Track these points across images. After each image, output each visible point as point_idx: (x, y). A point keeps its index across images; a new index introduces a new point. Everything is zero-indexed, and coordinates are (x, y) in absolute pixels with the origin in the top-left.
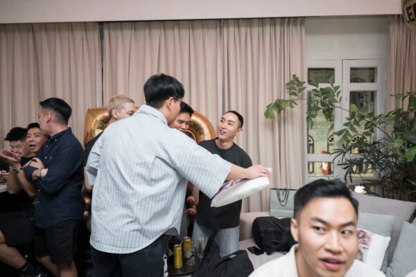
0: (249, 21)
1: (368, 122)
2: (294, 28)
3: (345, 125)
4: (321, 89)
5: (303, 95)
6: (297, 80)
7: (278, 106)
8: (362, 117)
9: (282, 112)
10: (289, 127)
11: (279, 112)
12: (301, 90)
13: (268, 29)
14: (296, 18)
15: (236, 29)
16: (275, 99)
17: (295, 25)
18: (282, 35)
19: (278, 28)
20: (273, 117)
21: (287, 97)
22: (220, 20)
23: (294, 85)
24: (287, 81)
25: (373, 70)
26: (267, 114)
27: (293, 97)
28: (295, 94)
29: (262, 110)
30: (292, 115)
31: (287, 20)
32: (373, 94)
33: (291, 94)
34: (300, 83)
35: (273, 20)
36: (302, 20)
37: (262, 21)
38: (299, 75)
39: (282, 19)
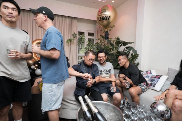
0: (62, 16)
2: (74, 20)
3: (87, 46)
4: (81, 37)
5: (76, 38)
7: (70, 40)
8: (90, 44)
10: (73, 46)
11: (70, 42)
12: (76, 36)
13: (67, 19)
14: (74, 18)
15: (58, 18)
16: (69, 38)
18: (71, 21)
19: (70, 19)
20: (68, 43)
21: (73, 38)
23: (74, 35)
24: (72, 34)
25: (93, 34)
26: (67, 42)
27: (74, 38)
29: (66, 41)
30: (74, 42)
32: (93, 39)
33: (74, 37)
34: (76, 35)
35: (69, 17)
36: (76, 18)
37: (65, 17)
38: (75, 33)
39: (71, 17)
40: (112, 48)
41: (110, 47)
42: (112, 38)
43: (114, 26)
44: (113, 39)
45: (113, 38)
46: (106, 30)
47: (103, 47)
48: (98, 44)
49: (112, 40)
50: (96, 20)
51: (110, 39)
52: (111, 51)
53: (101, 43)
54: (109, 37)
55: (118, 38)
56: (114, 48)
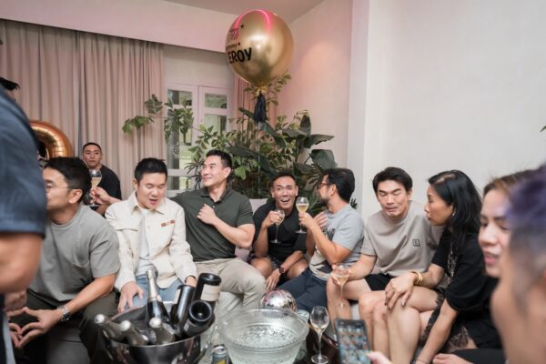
1: (214, 141)
2: (153, 50)
3: (197, 142)
4: (175, 110)
5: (161, 114)
6: (156, 100)
7: (138, 121)
8: (210, 136)
9: (142, 128)
10: (148, 140)
11: (139, 126)
12: (160, 109)
13: (127, 48)
15: (94, 42)
16: (135, 115)
17: (155, 48)
19: (138, 48)
20: (131, 131)
21: (146, 114)
22: (76, 31)
23: (153, 104)
24: (146, 99)
26: (125, 129)
27: (152, 115)
28: (154, 113)
29: (122, 124)
30: (151, 129)
31: (145, 44)
33: (151, 112)
34: (158, 103)
35: (132, 41)
36: (161, 45)
37: (121, 40)
38: (157, 96)
39: (142, 42)
40: (283, 152)
41: (277, 149)
42: (285, 117)
43: (288, 77)
44: (290, 120)
46: (259, 90)
48: (240, 133)
49: (285, 122)
50: (223, 50)
51: (279, 118)
52: (280, 160)
53: (250, 133)
55: (305, 116)
56: (288, 152)
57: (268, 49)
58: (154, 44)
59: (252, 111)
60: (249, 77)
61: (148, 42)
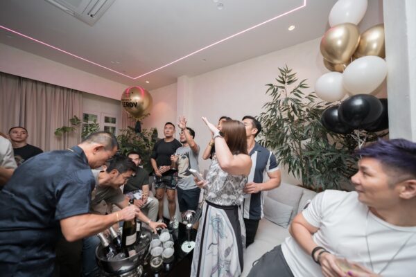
0: (45, 84)
5: (79, 126)
6: (77, 118)
7: (64, 129)
9: (67, 132)
10: (70, 139)
11: (65, 133)
12: (79, 123)
13: (58, 91)
15: (34, 84)
16: (62, 126)
17: (77, 93)
19: (65, 92)
20: (60, 135)
21: (70, 126)
22: (20, 77)
24: (70, 118)
25: (114, 119)
26: (56, 133)
28: (75, 125)
29: (53, 130)
30: (73, 134)
31: (71, 90)
32: (114, 128)
33: (72, 124)
34: (78, 120)
35: (62, 88)
36: (81, 92)
37: (54, 86)
38: (77, 116)
39: (68, 89)
41: (144, 143)
43: (149, 114)
44: (149, 131)
45: (147, 129)
46: (137, 119)
47: (132, 142)
48: (123, 136)
50: (120, 99)
54: (143, 127)
55: (155, 130)
57: (143, 103)
58: (76, 91)
59: (134, 127)
60: (132, 113)
61: (73, 90)
